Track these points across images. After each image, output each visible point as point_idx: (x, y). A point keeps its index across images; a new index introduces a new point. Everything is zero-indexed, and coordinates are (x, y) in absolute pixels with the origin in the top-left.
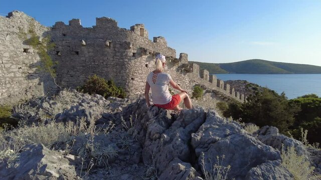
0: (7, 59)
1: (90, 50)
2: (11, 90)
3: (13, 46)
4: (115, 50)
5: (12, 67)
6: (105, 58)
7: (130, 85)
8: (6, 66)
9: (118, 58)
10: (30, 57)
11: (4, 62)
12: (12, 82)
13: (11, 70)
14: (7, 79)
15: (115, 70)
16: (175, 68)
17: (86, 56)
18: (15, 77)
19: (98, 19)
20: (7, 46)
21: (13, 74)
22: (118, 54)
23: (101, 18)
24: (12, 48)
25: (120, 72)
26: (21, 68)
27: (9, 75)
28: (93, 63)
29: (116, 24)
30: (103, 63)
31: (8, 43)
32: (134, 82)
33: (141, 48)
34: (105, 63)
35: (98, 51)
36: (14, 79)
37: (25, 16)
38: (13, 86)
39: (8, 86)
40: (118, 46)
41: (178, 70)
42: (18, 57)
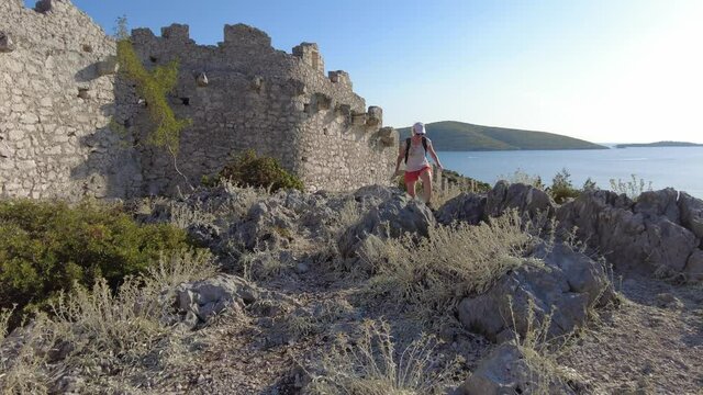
0: (47, 112)
1: (215, 95)
2: (57, 185)
3: (59, 82)
4: (269, 97)
5: (59, 131)
6: (249, 115)
7: (300, 171)
8: (46, 130)
9: (276, 114)
10: (90, 109)
11: (42, 118)
12: (59, 167)
13: (56, 139)
14: (50, 160)
15: (269, 139)
16: (367, 137)
17: (207, 108)
18: (64, 155)
19: (228, 28)
20: (47, 81)
21: (59, 147)
22: (276, 106)
23: (236, 26)
24: (57, 87)
25: (280, 145)
26: (73, 134)
27: (53, 152)
28: (222, 125)
29: (269, 40)
30: (244, 124)
31: (48, 75)
32: (307, 165)
33: (317, 95)
34: (248, 126)
35: (232, 98)
36: (62, 161)
37: (74, 11)
38: (60, 175)
39: (52, 176)
40: (275, 88)
41: (371, 142)
42: (68, 107)
